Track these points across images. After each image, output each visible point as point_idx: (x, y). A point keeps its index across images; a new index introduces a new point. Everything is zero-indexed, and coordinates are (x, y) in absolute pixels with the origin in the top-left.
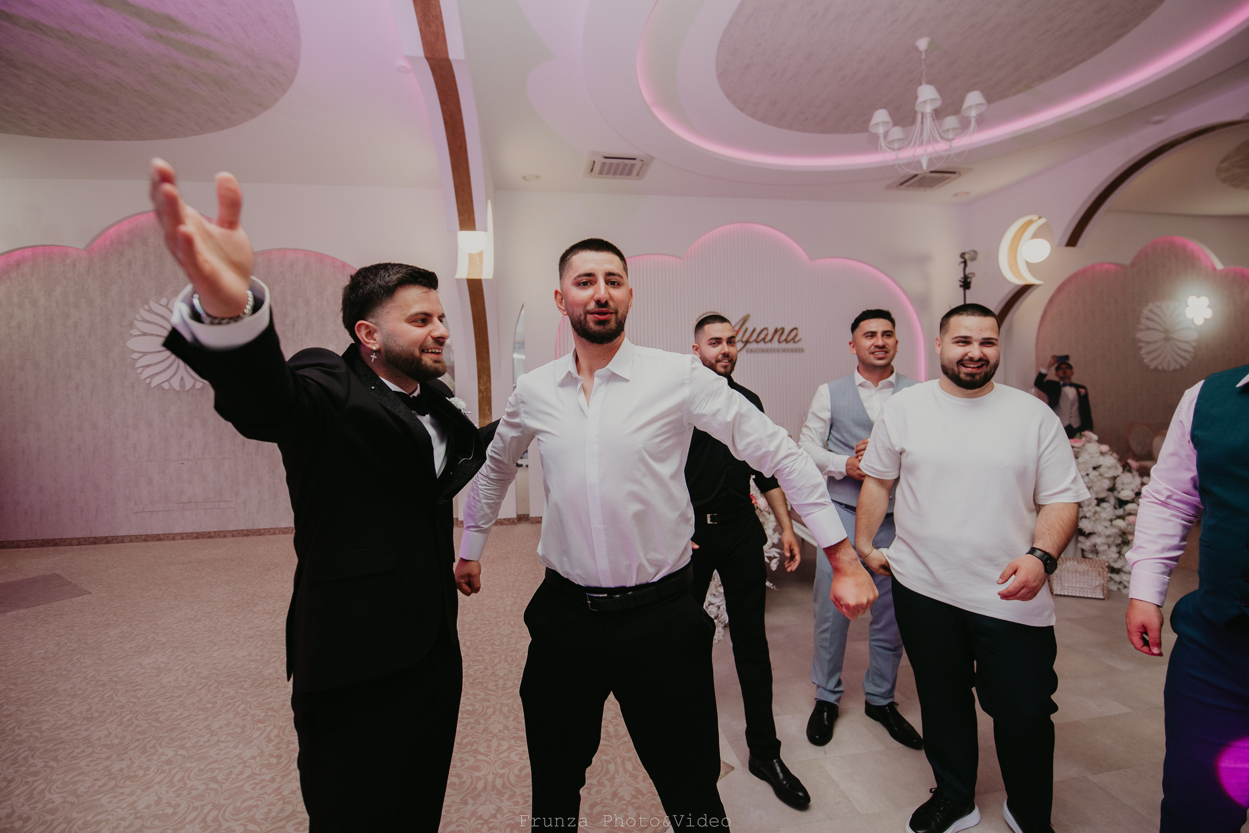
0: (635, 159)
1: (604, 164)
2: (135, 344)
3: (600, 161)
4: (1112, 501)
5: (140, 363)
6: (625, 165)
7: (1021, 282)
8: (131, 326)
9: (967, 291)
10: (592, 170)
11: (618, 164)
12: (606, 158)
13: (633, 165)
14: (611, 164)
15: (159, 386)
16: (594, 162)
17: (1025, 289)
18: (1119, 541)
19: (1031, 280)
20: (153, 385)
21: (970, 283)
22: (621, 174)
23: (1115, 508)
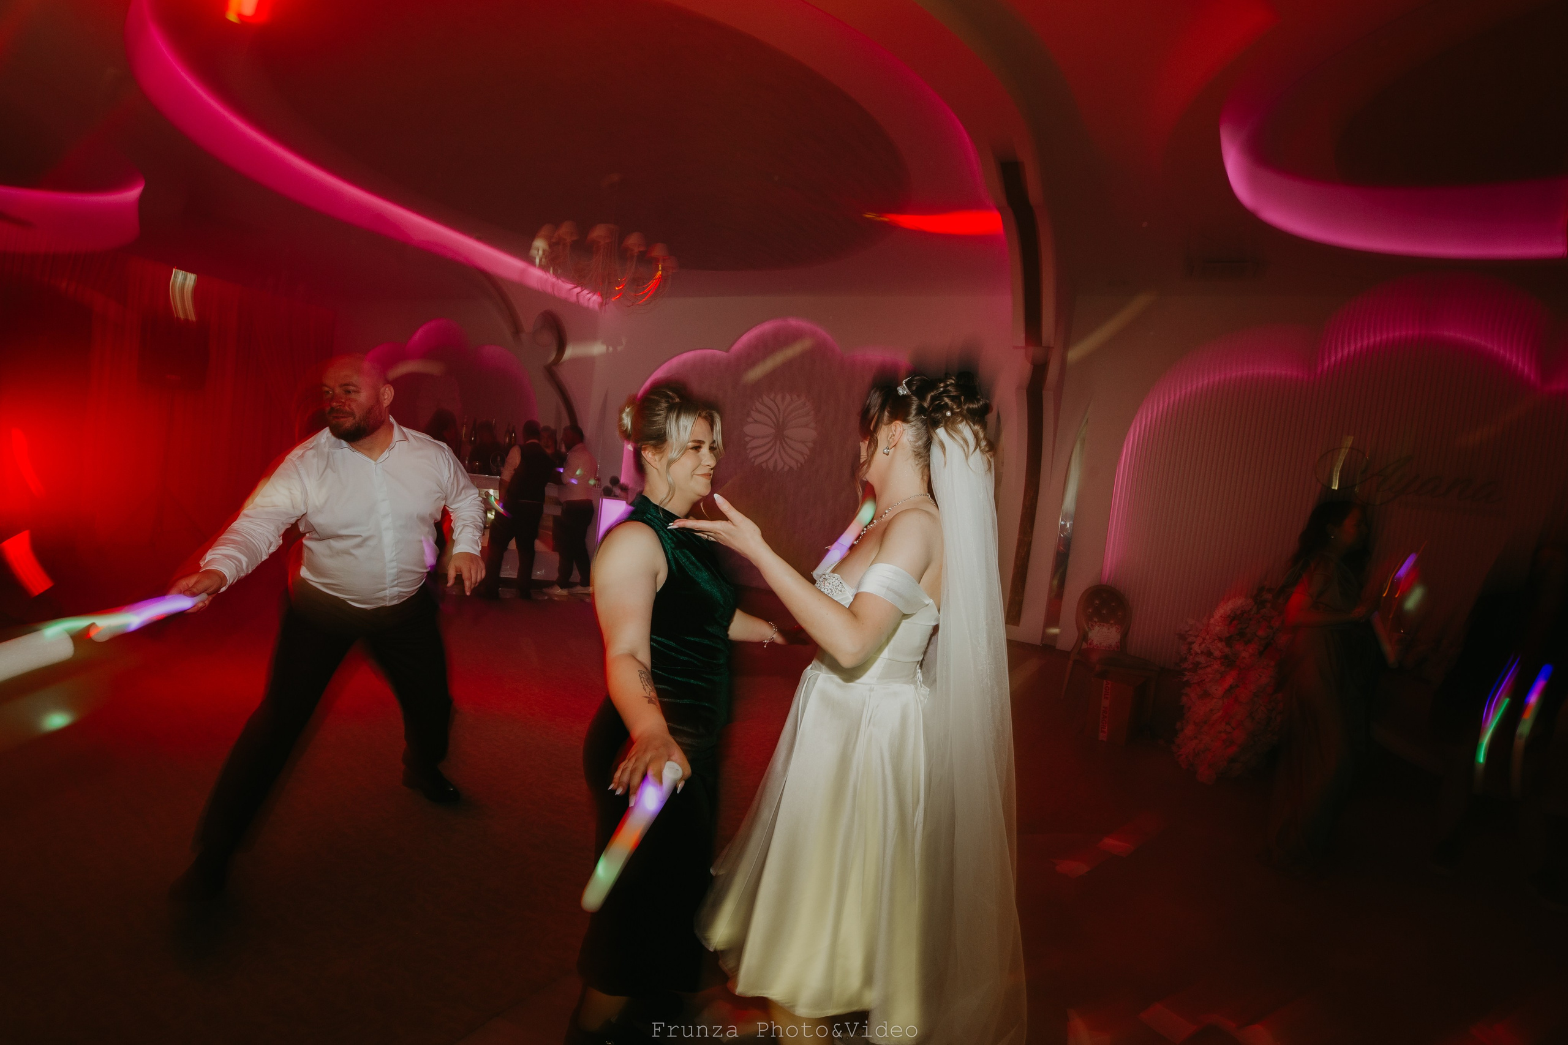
2: (749, 429)
5: (749, 446)
8: (748, 414)
15: (760, 465)
20: (756, 464)
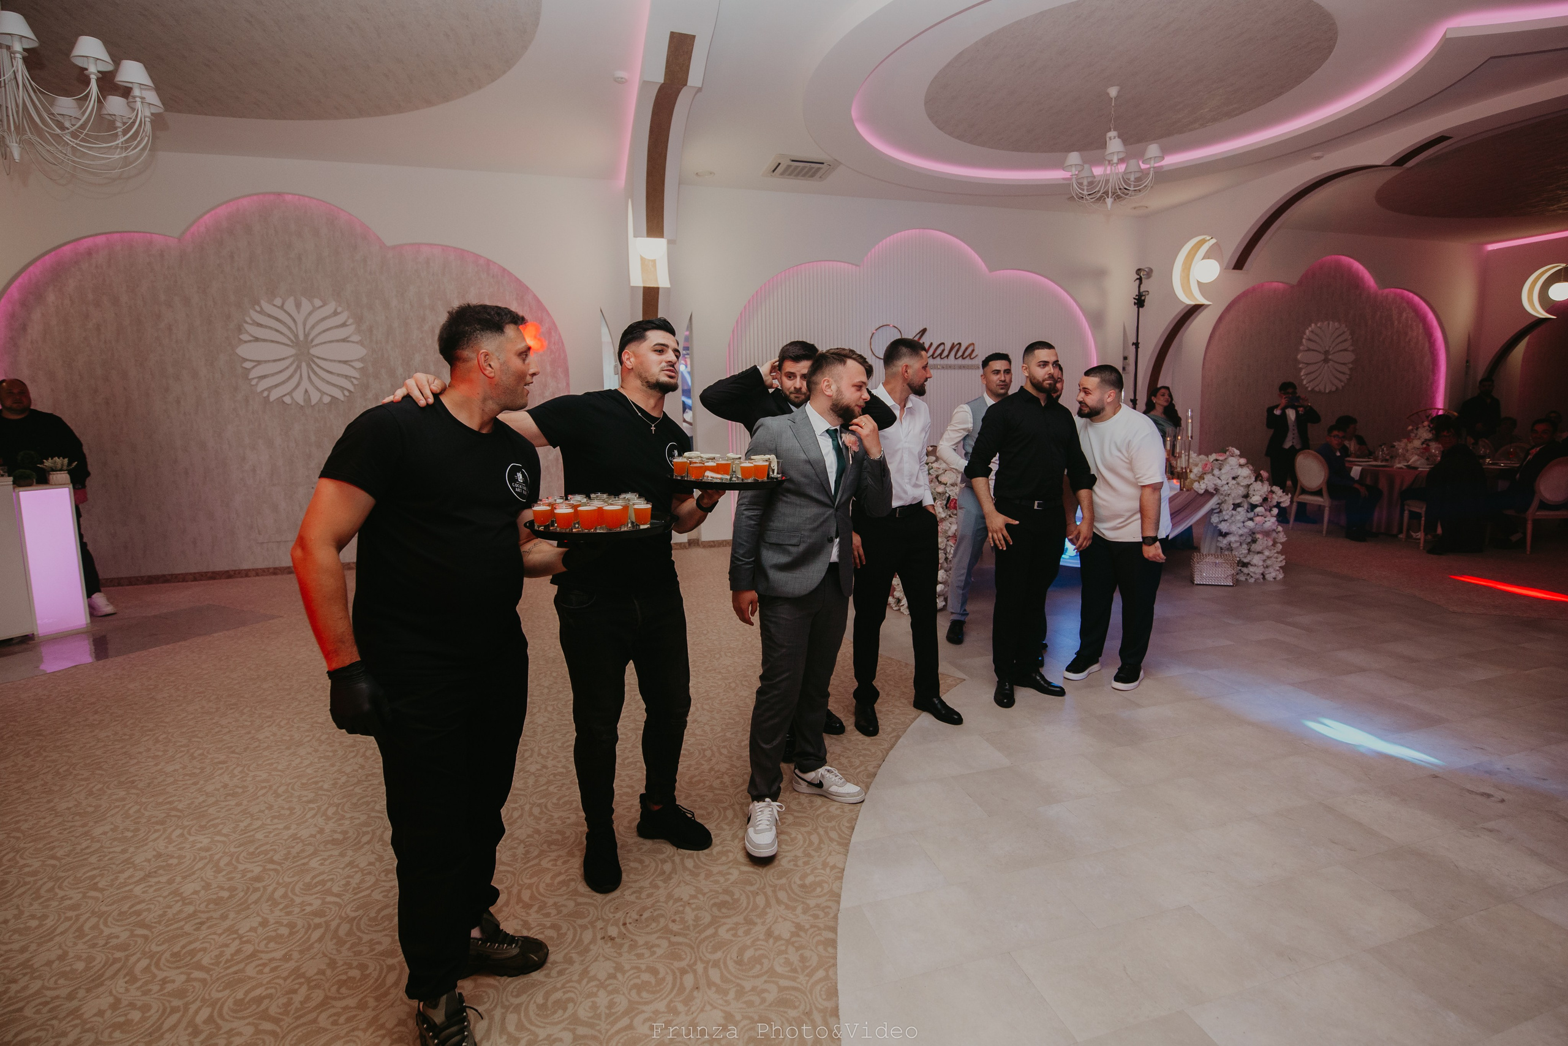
0: (823, 163)
1: (789, 166)
3: (785, 163)
4: (1246, 506)
6: (812, 168)
7: (1191, 302)
8: (240, 329)
9: (1140, 309)
10: (774, 171)
11: (805, 167)
12: (793, 161)
13: (819, 169)
14: (797, 167)
15: (280, 400)
16: (779, 164)
17: (1195, 310)
18: (1249, 540)
19: (1202, 300)
21: (1144, 301)
22: (804, 176)
23: (1248, 511)
